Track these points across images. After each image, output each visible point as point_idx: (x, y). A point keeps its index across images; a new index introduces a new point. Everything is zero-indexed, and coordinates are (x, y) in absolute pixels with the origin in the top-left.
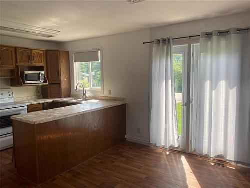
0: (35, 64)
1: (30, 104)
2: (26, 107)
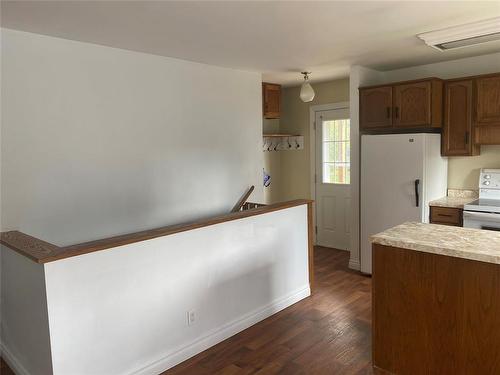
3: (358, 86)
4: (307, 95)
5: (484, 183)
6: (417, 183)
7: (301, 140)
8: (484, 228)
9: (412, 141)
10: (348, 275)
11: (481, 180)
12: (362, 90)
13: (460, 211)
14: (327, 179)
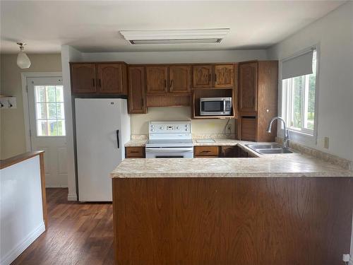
0: (218, 86)
1: (198, 144)
2: (192, 149)
3: (69, 61)
4: (24, 63)
5: (152, 130)
6: (118, 132)
7: (13, 100)
8: (157, 157)
9: (112, 103)
10: (70, 205)
11: (150, 128)
12: (71, 64)
13: (143, 148)
14: (40, 133)
